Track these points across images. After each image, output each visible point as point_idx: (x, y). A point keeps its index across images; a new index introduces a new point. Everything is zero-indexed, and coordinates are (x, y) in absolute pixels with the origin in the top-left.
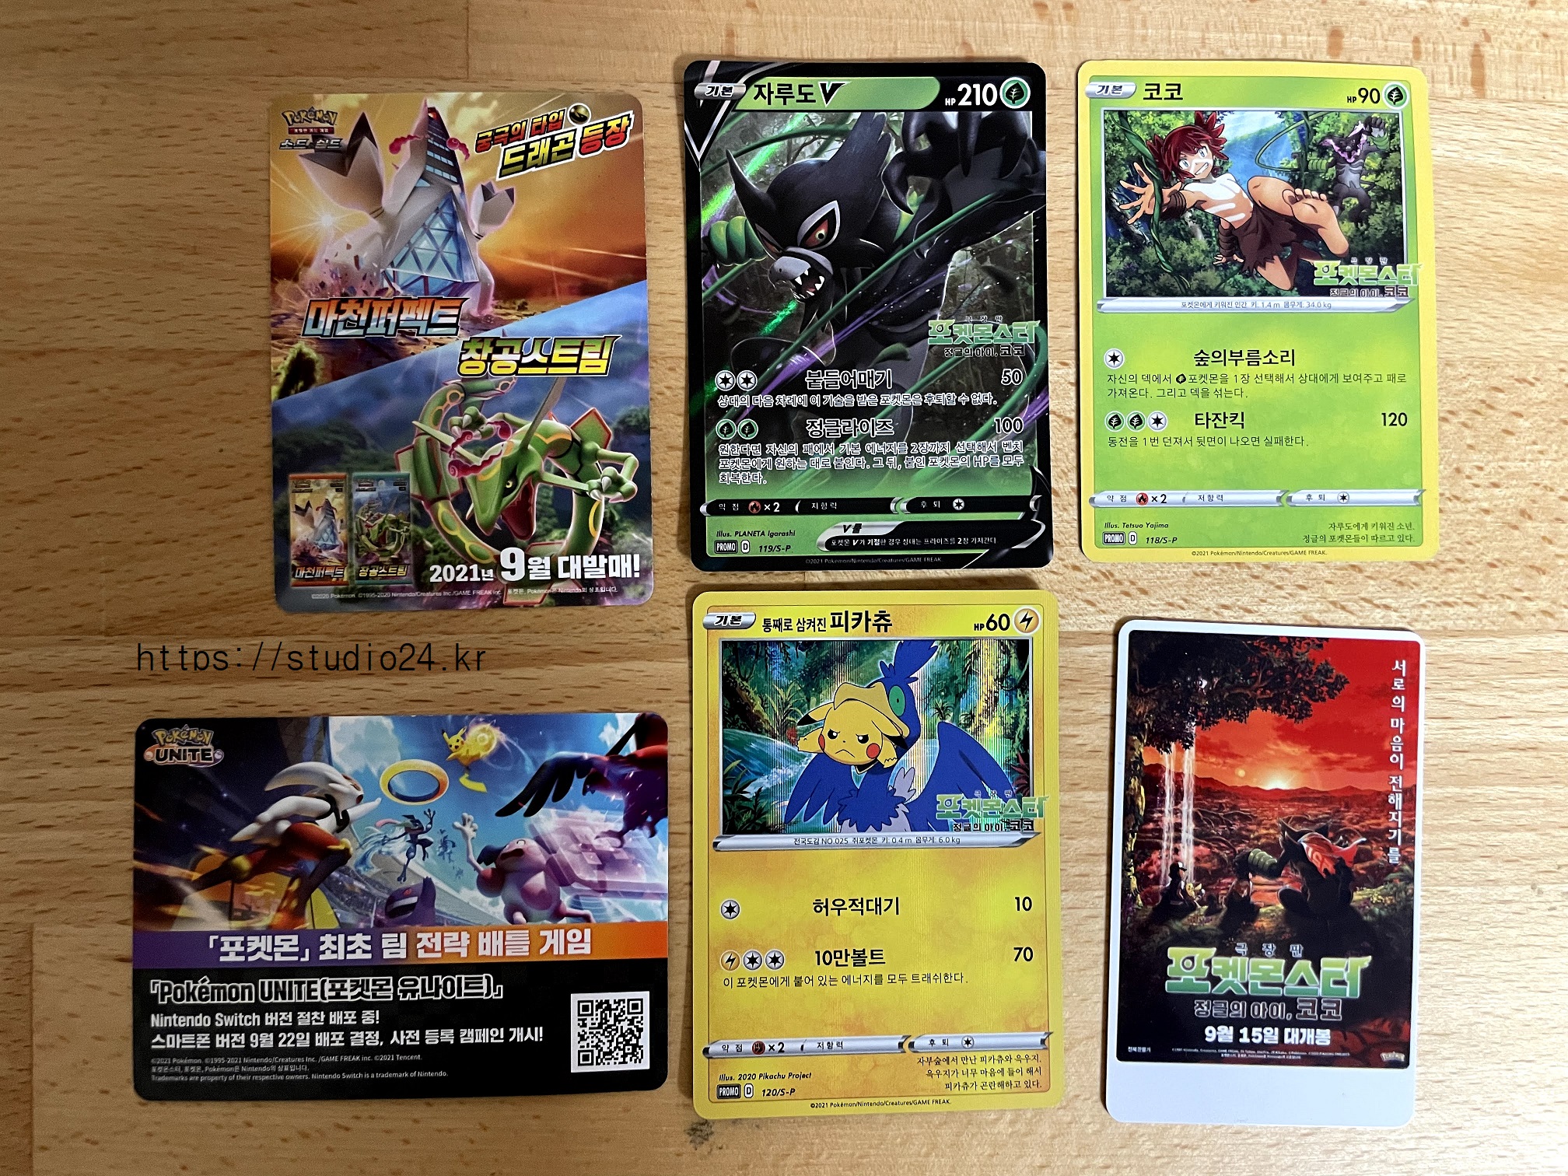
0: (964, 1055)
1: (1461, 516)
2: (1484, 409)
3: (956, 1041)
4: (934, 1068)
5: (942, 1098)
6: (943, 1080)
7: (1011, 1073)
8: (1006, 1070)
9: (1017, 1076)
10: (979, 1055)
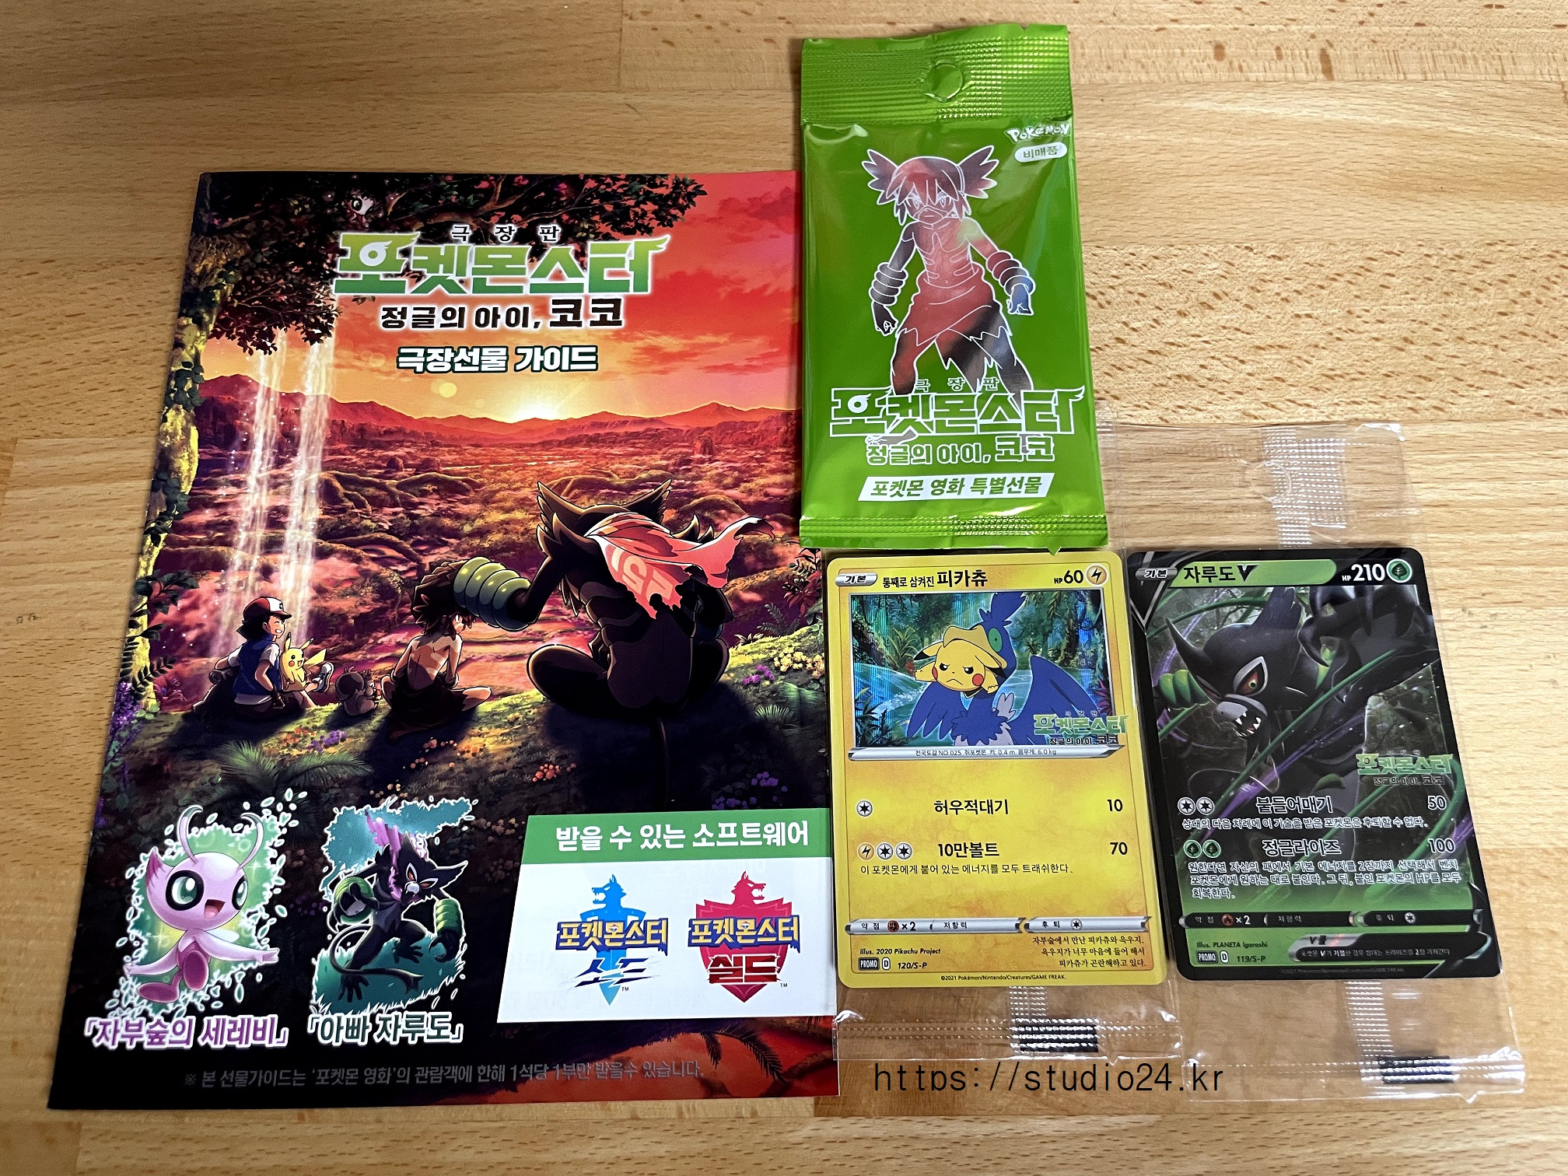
0: (1073, 935)
1: (1357, 343)
2: (1362, 271)
3: (1066, 923)
4: (1048, 947)
5: (1057, 974)
6: (1058, 957)
7: (1117, 953)
8: (1112, 950)
9: (1123, 956)
10: (1087, 936)
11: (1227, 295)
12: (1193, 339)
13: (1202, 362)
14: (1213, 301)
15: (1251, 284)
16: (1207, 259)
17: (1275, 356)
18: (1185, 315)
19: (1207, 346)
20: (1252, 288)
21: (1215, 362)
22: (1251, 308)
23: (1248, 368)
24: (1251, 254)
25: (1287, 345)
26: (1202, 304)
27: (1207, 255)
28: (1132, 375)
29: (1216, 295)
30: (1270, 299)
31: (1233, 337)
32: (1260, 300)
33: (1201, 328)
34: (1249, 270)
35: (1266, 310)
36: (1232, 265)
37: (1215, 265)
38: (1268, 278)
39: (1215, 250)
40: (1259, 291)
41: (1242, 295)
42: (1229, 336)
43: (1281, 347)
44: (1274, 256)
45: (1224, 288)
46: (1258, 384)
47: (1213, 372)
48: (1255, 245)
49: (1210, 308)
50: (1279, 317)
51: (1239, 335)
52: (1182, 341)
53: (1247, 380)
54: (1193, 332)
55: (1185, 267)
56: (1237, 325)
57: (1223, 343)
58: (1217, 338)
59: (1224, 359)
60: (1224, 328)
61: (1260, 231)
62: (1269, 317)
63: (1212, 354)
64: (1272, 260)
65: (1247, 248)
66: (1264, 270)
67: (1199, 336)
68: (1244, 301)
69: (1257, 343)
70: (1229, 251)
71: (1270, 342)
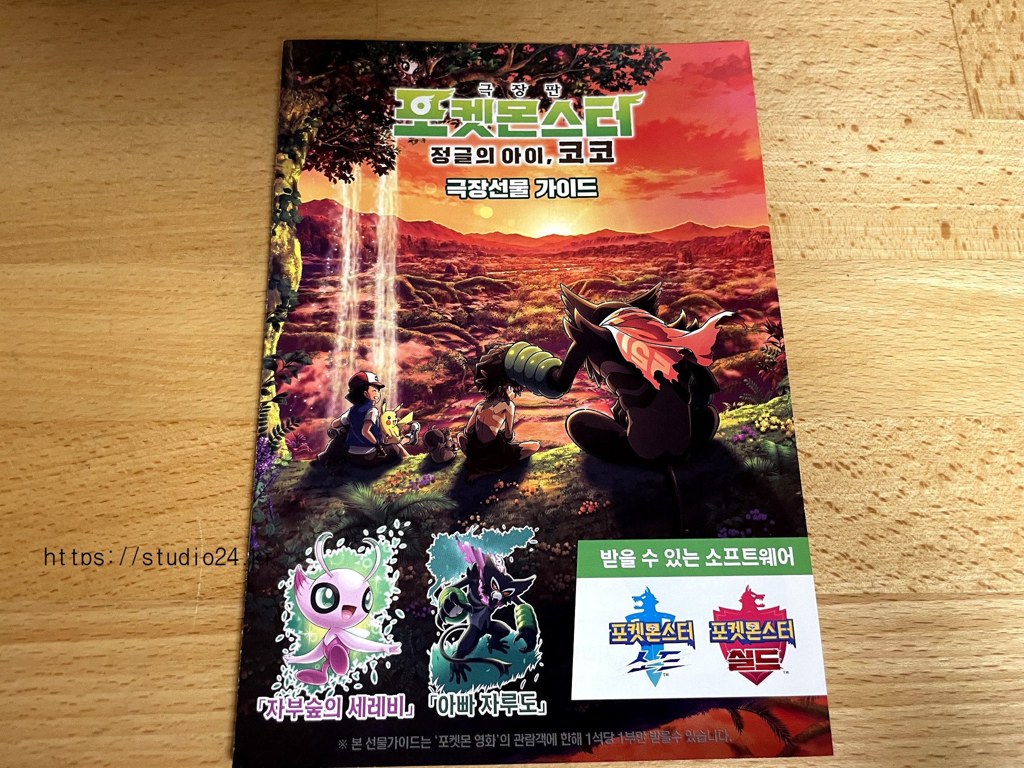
11: (961, 466)
12: (934, 510)
13: (942, 533)
14: (949, 472)
15: (981, 456)
16: (943, 431)
17: (1003, 528)
18: (926, 486)
19: (946, 516)
20: (982, 460)
21: (954, 533)
22: (982, 480)
23: (981, 539)
24: (980, 427)
25: (1012, 516)
26: (940, 475)
27: (942, 427)
28: (883, 545)
29: (952, 466)
30: (997, 471)
31: (968, 508)
32: (989, 472)
33: (940, 499)
34: (979, 442)
35: (995, 481)
36: (965, 437)
37: (950, 437)
38: (995, 450)
39: (949, 422)
40: (988, 463)
41: (974, 467)
42: (964, 507)
43: (1008, 518)
44: (999, 429)
45: (958, 461)
46: (989, 554)
47: (952, 543)
48: (982, 419)
49: (947, 479)
50: (1006, 488)
51: (973, 505)
52: (924, 511)
53: (981, 550)
54: (933, 503)
55: (924, 438)
56: (970, 497)
57: (959, 514)
58: (954, 509)
59: (961, 530)
60: (960, 499)
61: (986, 404)
62: (997, 489)
63: (950, 525)
64: (997, 433)
65: (976, 420)
66: (991, 443)
67: (939, 507)
68: (976, 473)
69: (988, 515)
70: (961, 423)
71: (998, 513)
